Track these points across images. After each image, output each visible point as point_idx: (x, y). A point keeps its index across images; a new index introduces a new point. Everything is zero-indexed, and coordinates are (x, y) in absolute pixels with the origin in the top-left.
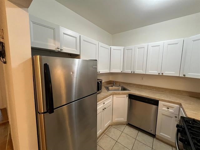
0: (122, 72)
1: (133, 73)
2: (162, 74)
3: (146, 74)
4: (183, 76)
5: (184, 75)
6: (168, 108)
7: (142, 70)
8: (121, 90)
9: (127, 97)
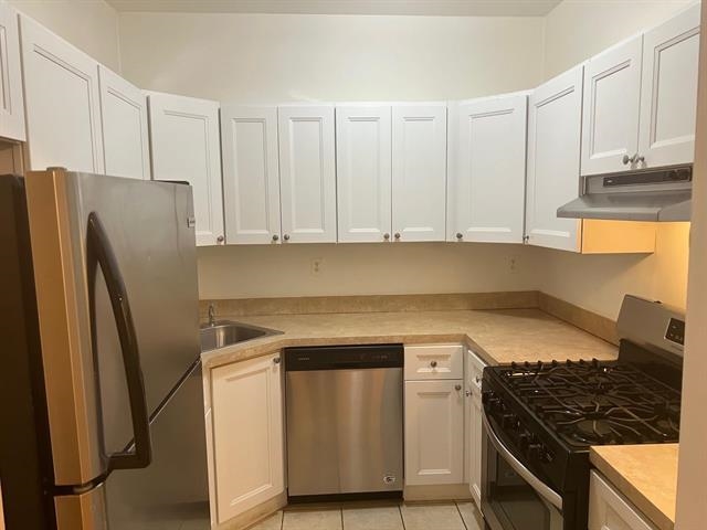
0: (220, 240)
1: (279, 242)
2: (397, 236)
3: (340, 241)
4: (456, 240)
5: (459, 236)
6: (434, 365)
7: (323, 228)
8: (228, 342)
9: (278, 365)
